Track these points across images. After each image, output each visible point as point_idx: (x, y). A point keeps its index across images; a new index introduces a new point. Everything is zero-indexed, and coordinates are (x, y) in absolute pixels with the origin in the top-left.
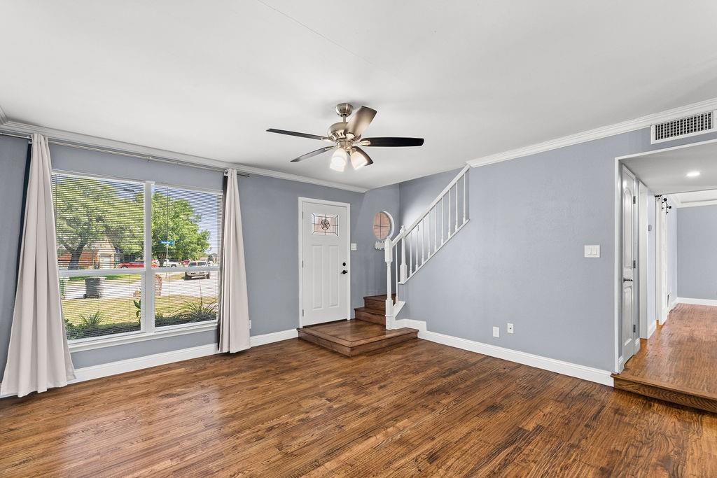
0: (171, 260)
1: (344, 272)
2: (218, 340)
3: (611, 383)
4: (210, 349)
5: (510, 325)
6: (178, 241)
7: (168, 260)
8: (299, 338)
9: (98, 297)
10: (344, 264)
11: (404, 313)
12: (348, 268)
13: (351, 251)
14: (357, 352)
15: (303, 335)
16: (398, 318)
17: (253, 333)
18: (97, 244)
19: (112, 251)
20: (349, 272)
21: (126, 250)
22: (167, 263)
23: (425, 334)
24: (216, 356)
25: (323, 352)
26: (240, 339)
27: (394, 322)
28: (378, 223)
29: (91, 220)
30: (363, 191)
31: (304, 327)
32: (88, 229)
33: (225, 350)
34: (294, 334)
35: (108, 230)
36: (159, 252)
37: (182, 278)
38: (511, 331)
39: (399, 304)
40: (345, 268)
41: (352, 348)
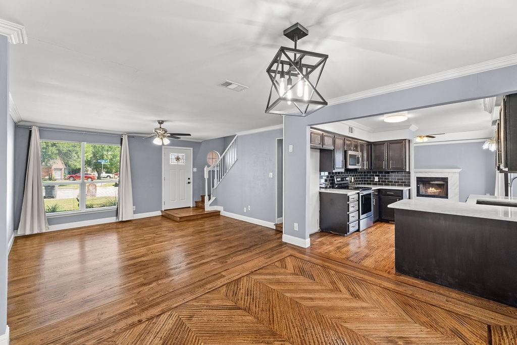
0: (107, 172)
1: (189, 183)
2: (117, 215)
3: (274, 227)
4: (113, 219)
5: (249, 207)
6: (111, 160)
7: (104, 173)
8: (162, 215)
9: (53, 197)
10: (189, 179)
11: (215, 203)
12: (191, 180)
13: (193, 172)
14: (183, 220)
15: (164, 214)
16: (210, 205)
17: (135, 212)
18: (51, 162)
19: (63, 166)
20: (192, 182)
21: (73, 167)
22: (104, 174)
23: (223, 213)
24: (116, 223)
25: (169, 220)
26: (128, 214)
27: (208, 208)
28: (211, 156)
29: (48, 146)
30: (201, 141)
31: (165, 210)
32: (46, 152)
33: (120, 220)
34: (159, 213)
35: (60, 153)
36: (97, 167)
37: (113, 185)
38: (249, 209)
39: (213, 199)
40: (189, 181)
41: (180, 218)
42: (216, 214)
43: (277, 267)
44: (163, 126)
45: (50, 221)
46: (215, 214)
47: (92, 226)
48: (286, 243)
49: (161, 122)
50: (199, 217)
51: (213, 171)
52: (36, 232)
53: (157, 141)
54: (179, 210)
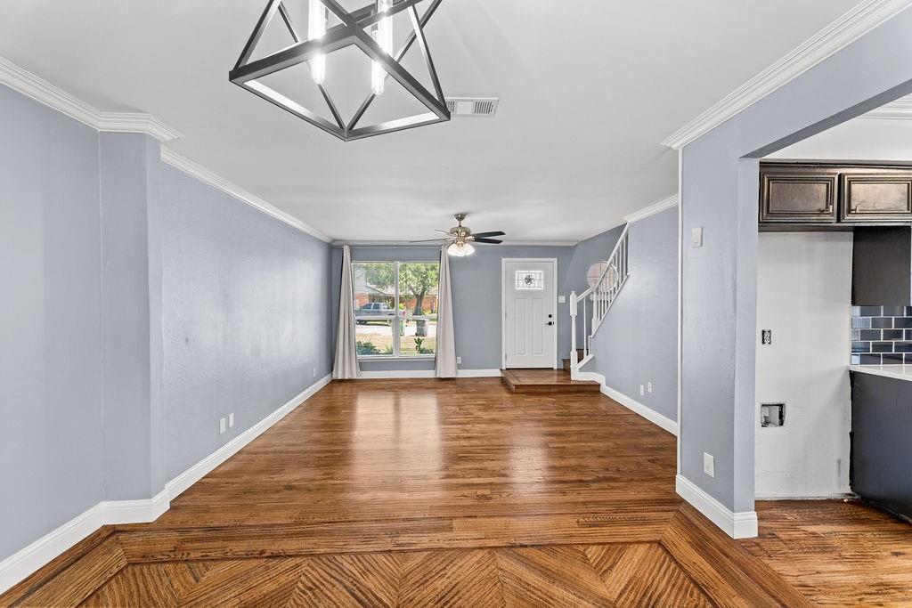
1: (550, 324)
2: (435, 368)
4: (430, 374)
5: (650, 385)
8: (500, 378)
10: (551, 316)
11: (591, 366)
12: (554, 319)
13: (558, 303)
14: (521, 390)
15: (502, 375)
16: (581, 370)
17: (461, 367)
20: (556, 324)
23: (605, 390)
24: (434, 379)
26: (447, 369)
27: (577, 373)
30: (574, 245)
31: (507, 369)
33: (438, 376)
34: (497, 373)
38: (650, 390)
39: (586, 359)
40: (551, 319)
41: (517, 386)
42: (592, 390)
43: (585, 559)
44: (464, 223)
45: (362, 366)
46: (588, 389)
47: (404, 379)
48: (682, 501)
49: (461, 217)
50: (553, 390)
51: (590, 302)
52: (347, 378)
53: (454, 251)
54: (526, 372)
